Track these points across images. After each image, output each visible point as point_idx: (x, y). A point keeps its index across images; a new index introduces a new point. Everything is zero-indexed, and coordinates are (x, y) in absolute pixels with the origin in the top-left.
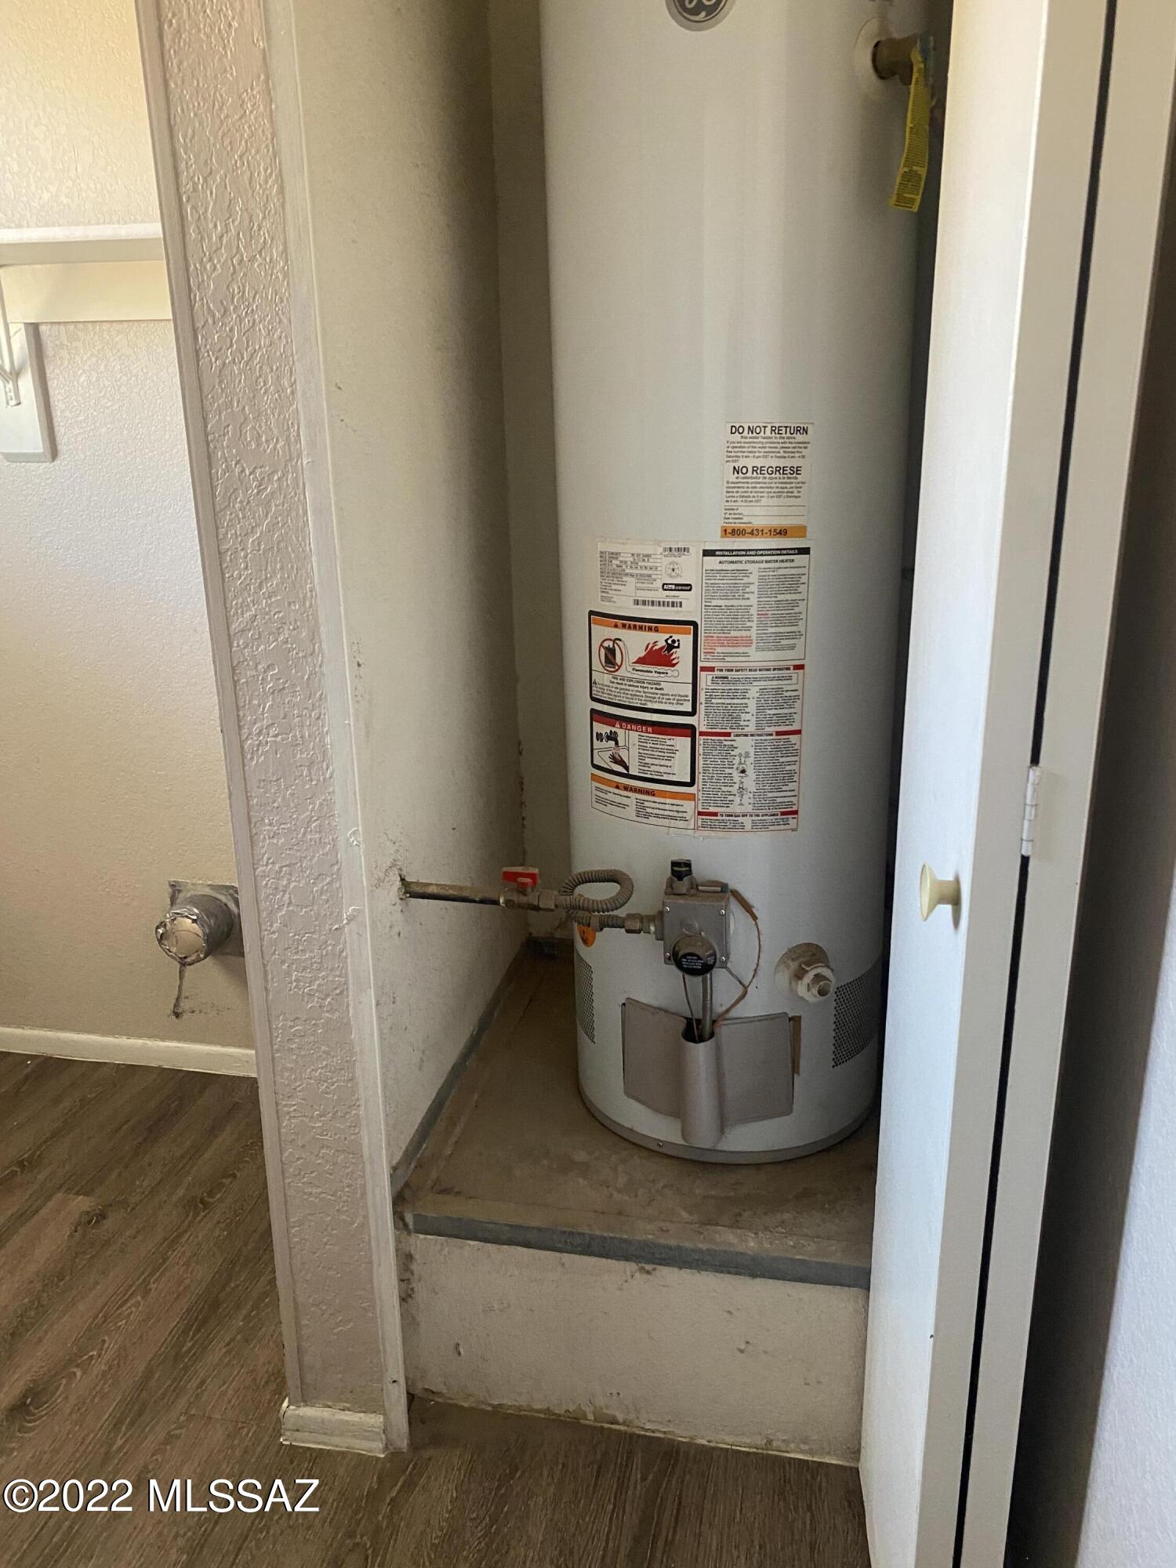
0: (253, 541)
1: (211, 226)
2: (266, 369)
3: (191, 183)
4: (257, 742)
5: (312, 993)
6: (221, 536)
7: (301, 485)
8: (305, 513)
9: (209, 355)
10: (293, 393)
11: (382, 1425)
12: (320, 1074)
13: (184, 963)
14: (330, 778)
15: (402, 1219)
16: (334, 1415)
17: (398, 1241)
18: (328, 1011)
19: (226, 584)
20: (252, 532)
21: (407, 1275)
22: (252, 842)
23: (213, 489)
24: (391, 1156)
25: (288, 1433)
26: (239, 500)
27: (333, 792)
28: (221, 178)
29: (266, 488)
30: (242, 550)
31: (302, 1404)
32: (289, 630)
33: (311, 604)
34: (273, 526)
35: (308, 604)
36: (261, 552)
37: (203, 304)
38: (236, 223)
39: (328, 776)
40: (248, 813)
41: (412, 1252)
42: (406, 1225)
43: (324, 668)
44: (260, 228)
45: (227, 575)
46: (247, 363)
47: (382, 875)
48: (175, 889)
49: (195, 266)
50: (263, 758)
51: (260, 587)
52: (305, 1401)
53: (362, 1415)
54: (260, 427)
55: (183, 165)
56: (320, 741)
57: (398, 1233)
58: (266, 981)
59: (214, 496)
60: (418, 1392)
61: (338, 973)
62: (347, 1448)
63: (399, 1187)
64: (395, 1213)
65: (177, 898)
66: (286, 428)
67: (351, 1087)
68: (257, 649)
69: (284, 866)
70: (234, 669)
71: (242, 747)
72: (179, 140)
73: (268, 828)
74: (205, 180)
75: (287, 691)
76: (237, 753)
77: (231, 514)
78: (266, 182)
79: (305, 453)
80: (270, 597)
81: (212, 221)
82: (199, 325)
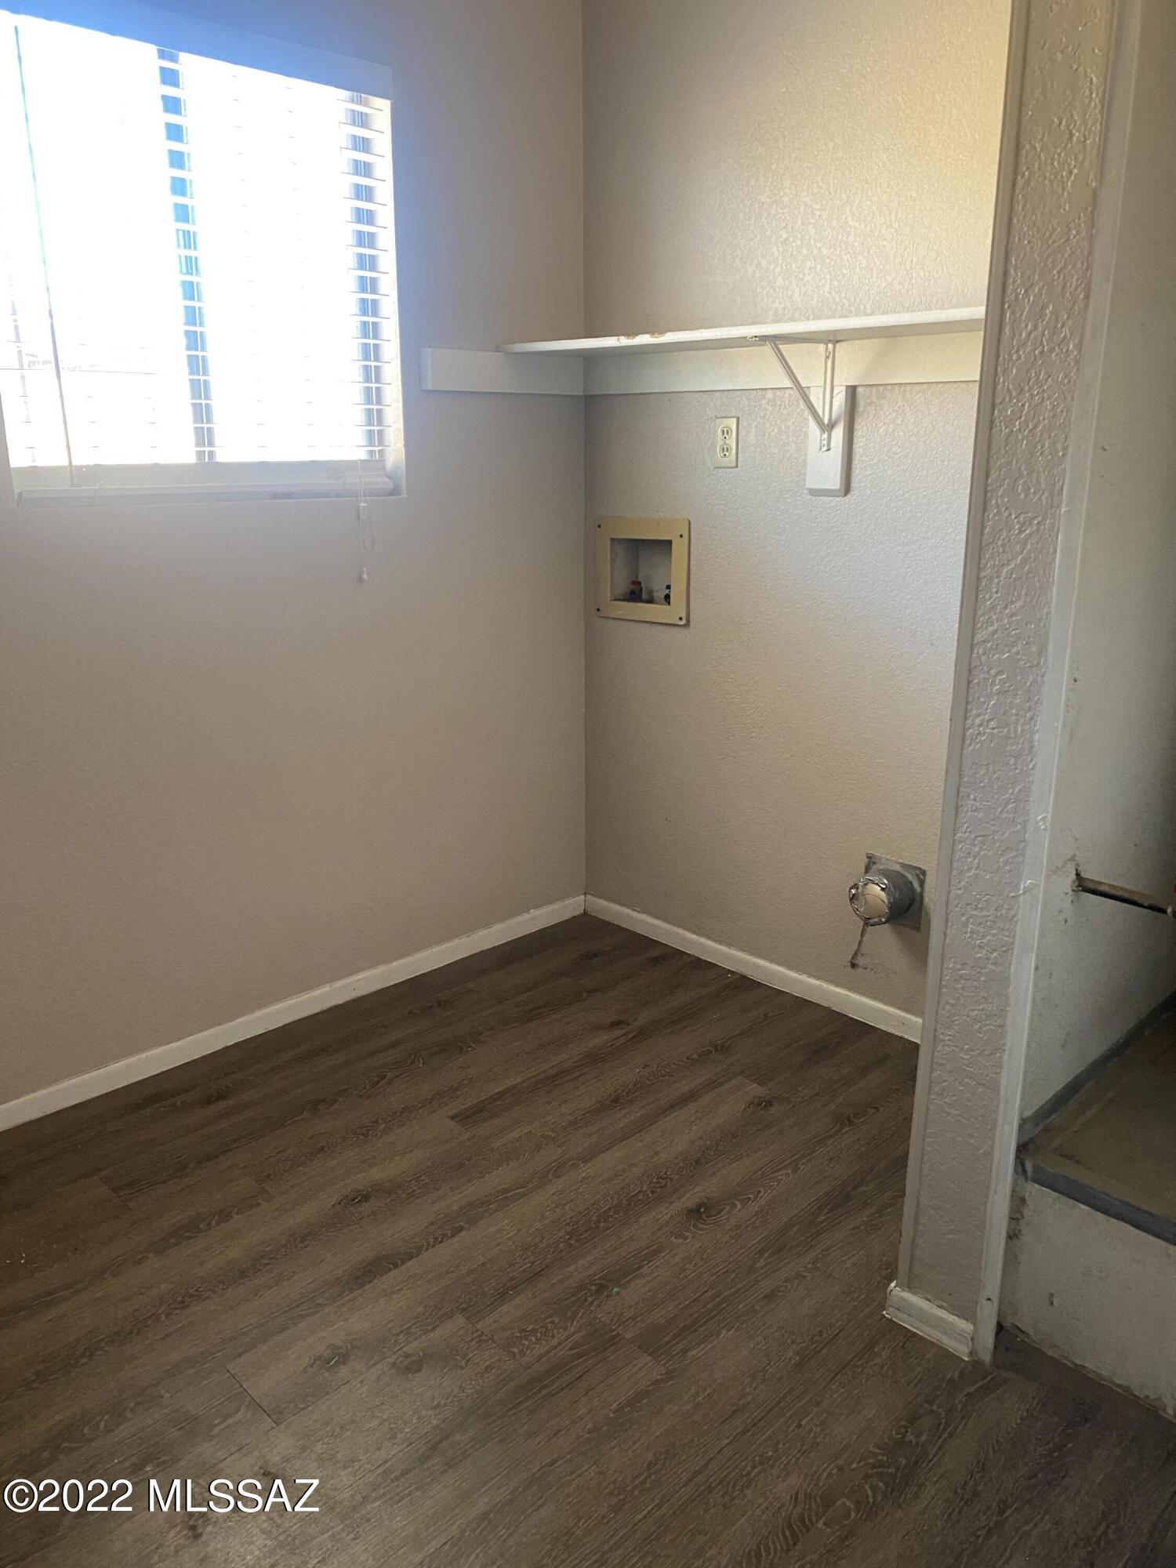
0: (1008, 571)
1: (1023, 325)
2: (1045, 435)
3: (1014, 295)
4: (976, 732)
5: (982, 945)
6: (982, 566)
7: (1056, 529)
8: (1055, 552)
9: (1001, 425)
10: (1064, 455)
11: (971, 1333)
12: (977, 1015)
13: (867, 922)
14: (1032, 769)
15: (1023, 1165)
16: (931, 1308)
17: (1015, 1184)
18: (992, 964)
19: (978, 603)
20: (1008, 564)
21: (1018, 1216)
22: (957, 813)
23: (983, 527)
24: (1022, 1109)
25: (891, 1309)
26: (1002, 538)
27: (1033, 781)
28: (1039, 289)
29: (1026, 530)
30: (997, 577)
31: (907, 1289)
32: (1022, 644)
33: (1045, 626)
34: (1025, 561)
35: (1042, 624)
36: (1012, 580)
37: (1004, 386)
38: (1045, 322)
39: (1031, 766)
40: (958, 788)
41: (1026, 1198)
42: (1024, 1171)
43: (1045, 678)
44: (1062, 327)
45: (981, 596)
46: (1030, 431)
47: (1060, 864)
48: (871, 860)
49: (1004, 357)
50: (979, 745)
51: (1006, 607)
52: (909, 1288)
53: (955, 1317)
54: (1031, 482)
55: (1010, 281)
56: (1029, 738)
57: (1016, 1176)
58: (946, 926)
59: (982, 534)
60: (1007, 1324)
61: (1007, 933)
62: (938, 1340)
63: (1026, 1138)
64: (1017, 1157)
65: (871, 868)
66: (1053, 482)
67: (1001, 1033)
68: (993, 656)
69: (980, 836)
70: (970, 671)
71: (964, 734)
72: (1011, 262)
73: (972, 802)
74: (1026, 292)
75: (1010, 693)
76: (959, 737)
77: (993, 549)
78: (1076, 290)
79: (1064, 503)
80: (1011, 617)
81: (1025, 322)
82: (997, 401)
